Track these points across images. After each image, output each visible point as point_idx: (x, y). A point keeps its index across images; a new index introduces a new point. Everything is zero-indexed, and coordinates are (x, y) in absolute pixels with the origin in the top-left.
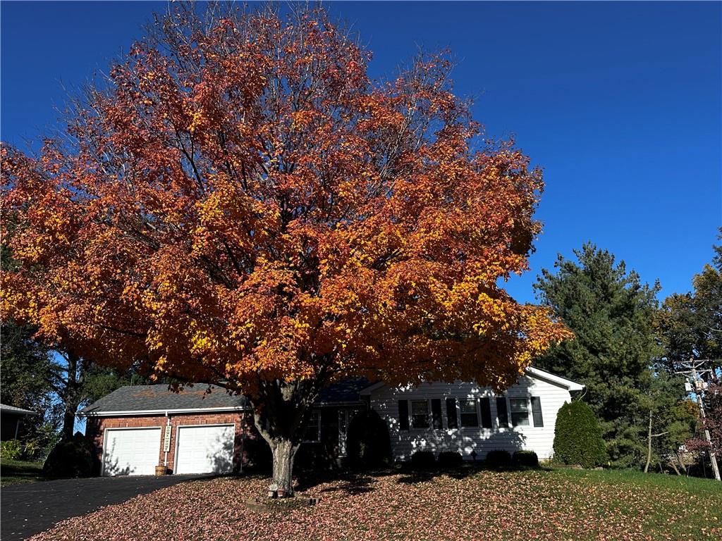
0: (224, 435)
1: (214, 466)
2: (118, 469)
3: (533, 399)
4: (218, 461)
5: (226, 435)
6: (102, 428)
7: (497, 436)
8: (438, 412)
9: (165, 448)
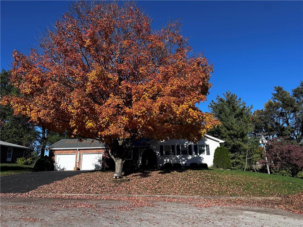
1: (95, 168)
2: (60, 168)
3: (207, 145)
5: (99, 157)
6: (54, 154)
7: (194, 158)
8: (174, 150)
9: (77, 161)
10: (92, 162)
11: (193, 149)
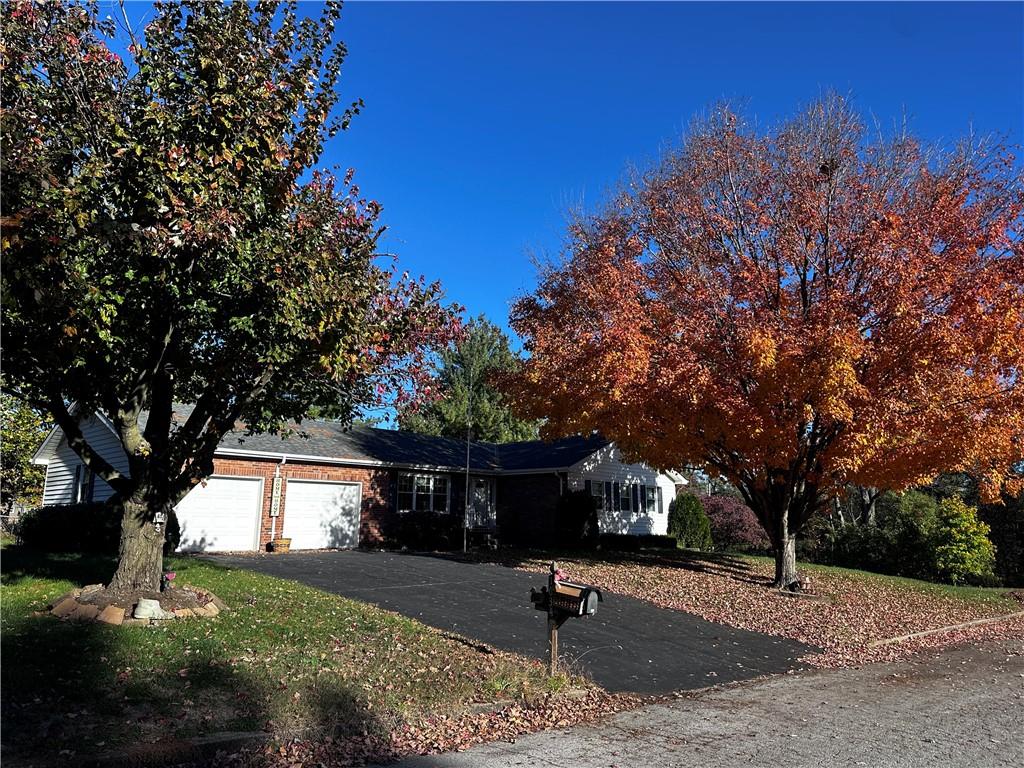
0: (342, 495)
1: (330, 539)
3: (658, 488)
4: (334, 531)
5: (345, 497)
7: (640, 520)
8: (609, 495)
9: (273, 510)
10: (321, 515)
11: (639, 496)
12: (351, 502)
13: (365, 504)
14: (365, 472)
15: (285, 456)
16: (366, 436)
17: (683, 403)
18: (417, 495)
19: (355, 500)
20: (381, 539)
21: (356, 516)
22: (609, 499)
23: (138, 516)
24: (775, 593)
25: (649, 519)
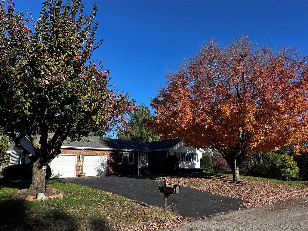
0: (101, 159)
1: (97, 173)
2: (54, 174)
3: (197, 154)
4: (99, 170)
7: (192, 164)
8: (182, 156)
9: (80, 164)
10: (95, 166)
11: (191, 156)
12: (104, 161)
13: (108, 162)
14: (108, 152)
15: (83, 148)
16: (108, 141)
17: (203, 128)
18: (124, 158)
19: (105, 161)
20: (113, 172)
21: (105, 166)
22: (182, 158)
23: (38, 167)
24: (233, 185)
25: (194, 164)
